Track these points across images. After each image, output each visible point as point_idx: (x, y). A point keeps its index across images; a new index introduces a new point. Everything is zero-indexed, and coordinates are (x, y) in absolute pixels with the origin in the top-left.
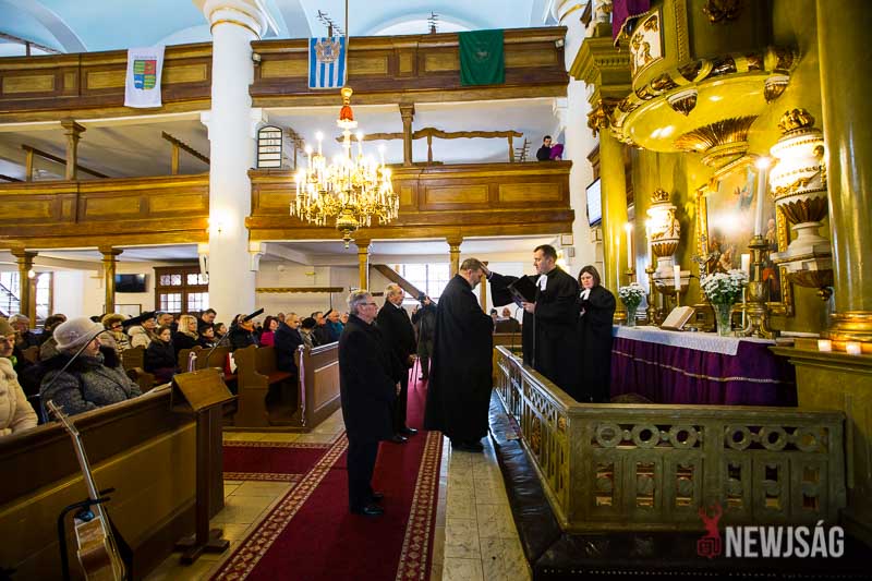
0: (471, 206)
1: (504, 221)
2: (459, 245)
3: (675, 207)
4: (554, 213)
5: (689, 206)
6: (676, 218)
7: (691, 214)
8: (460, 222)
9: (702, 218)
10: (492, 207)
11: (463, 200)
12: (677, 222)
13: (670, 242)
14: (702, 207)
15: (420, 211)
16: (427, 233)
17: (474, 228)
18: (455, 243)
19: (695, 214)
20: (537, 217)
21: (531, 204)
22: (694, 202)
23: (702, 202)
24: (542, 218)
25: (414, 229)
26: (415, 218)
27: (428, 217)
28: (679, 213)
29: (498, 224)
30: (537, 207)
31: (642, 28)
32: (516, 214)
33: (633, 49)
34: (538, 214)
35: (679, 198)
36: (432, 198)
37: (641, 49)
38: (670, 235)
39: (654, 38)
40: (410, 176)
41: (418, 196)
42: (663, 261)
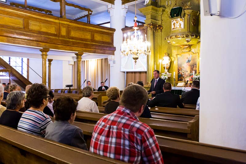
2: (81, 55)
10: (92, 42)
14: (177, 59)
17: (87, 49)
29: (95, 49)
31: (179, 19)
32: (100, 46)
33: (175, 21)
34: (107, 47)
35: (168, 55)
36: (73, 34)
37: (178, 24)
38: (169, 64)
39: (182, 23)
40: (65, 23)
41: (68, 32)
42: (166, 70)
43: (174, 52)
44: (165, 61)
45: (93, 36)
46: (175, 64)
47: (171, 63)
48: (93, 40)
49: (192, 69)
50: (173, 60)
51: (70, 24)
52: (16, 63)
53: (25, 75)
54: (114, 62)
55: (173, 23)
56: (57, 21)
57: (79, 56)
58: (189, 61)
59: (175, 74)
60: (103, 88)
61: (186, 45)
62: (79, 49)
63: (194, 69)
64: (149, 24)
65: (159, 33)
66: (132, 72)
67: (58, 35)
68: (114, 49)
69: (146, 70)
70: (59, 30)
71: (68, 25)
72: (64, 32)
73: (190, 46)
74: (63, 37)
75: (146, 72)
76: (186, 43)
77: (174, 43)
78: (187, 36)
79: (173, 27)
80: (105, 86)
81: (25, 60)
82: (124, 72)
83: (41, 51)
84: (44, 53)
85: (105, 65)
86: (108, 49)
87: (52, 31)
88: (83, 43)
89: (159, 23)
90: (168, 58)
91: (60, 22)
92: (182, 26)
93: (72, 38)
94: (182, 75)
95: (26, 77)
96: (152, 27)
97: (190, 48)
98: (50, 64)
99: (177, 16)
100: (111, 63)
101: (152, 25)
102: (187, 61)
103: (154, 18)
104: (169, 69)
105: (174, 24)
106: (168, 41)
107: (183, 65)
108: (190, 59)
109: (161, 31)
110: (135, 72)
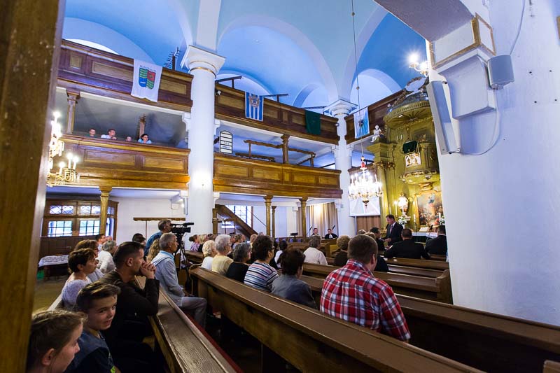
2: (306, 200)
6: (408, 202)
10: (317, 186)
14: (416, 200)
22: (413, 198)
31: (414, 154)
32: (325, 189)
33: (409, 157)
34: (333, 190)
35: (405, 195)
36: (296, 179)
37: (414, 160)
38: (407, 206)
39: (419, 159)
40: (288, 168)
41: (292, 178)
42: (404, 213)
43: (412, 192)
44: (402, 203)
45: (317, 180)
46: (415, 205)
47: (409, 204)
48: (317, 184)
49: (437, 212)
50: (411, 201)
51: (293, 169)
52: (240, 211)
53: (249, 224)
54: (342, 206)
55: (407, 160)
56: (280, 167)
57: (303, 201)
58: (432, 201)
59: (415, 217)
60: (331, 236)
61: (426, 183)
62: (303, 194)
63: (440, 210)
64: (379, 163)
65: (391, 172)
66: (363, 217)
67: (281, 181)
68: (341, 192)
69: (379, 213)
70: (282, 176)
71: (292, 170)
72: (287, 178)
73: (431, 184)
74: (287, 182)
75: (379, 216)
76: (425, 180)
77: (410, 181)
78: (426, 173)
79: (407, 163)
80: (333, 235)
81: (249, 208)
82: (354, 217)
83: (265, 198)
84: (268, 200)
85: (332, 211)
86: (334, 192)
87: (276, 177)
88: (306, 188)
89: (391, 160)
90: (405, 199)
91: (284, 168)
92: (419, 162)
93: (296, 183)
94: (424, 218)
95: (250, 226)
96: (382, 165)
97: (432, 186)
98: (274, 211)
99: (412, 151)
100: (338, 207)
101: (383, 163)
102: (429, 201)
103: (383, 155)
104: (408, 211)
105: (409, 160)
106: (404, 180)
107: (425, 207)
108: (433, 199)
109: (394, 168)
110: (366, 217)
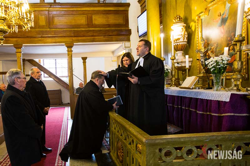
0: (78, 26)
1: (95, 34)
2: (72, 47)
3: (185, 25)
4: (121, 31)
5: (192, 25)
6: (186, 31)
7: (193, 29)
8: (72, 35)
9: (200, 30)
10: (89, 27)
11: (73, 23)
12: (186, 33)
13: (183, 43)
14: (200, 24)
15: (50, 29)
16: (54, 41)
17: (80, 38)
18: (70, 47)
19: (195, 29)
20: (112, 32)
21: (109, 26)
22: (195, 22)
23: (200, 22)
24: (115, 33)
25: (47, 39)
26: (47, 32)
27: (55, 32)
28: (188, 28)
29: (92, 36)
30: (112, 27)
36: (57, 21)
38: (183, 39)
41: (49, 20)
58: (223, 22)
70: (36, 20)
71: (48, 11)
98: (84, 63)
102: (219, 22)
